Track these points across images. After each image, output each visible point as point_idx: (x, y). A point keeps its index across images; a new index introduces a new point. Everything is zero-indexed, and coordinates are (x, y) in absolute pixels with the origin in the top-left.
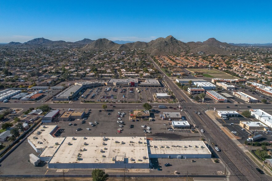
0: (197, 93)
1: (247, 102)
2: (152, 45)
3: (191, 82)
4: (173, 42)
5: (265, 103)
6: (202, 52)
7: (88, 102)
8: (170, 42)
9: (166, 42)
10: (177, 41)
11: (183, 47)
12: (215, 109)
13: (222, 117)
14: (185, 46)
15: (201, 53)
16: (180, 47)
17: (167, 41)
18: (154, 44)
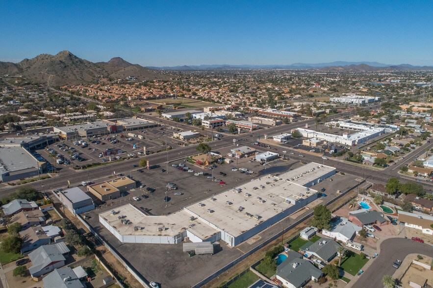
0: (217, 125)
1: (273, 125)
2: (29, 67)
3: (189, 114)
4: (75, 62)
5: (287, 123)
6: (133, 77)
7: (89, 166)
8: (71, 62)
9: (61, 62)
10: (81, 61)
11: (96, 71)
12: (265, 136)
13: (282, 141)
14: (99, 69)
15: (132, 79)
16: (91, 70)
17: (63, 59)
18: (34, 66)
